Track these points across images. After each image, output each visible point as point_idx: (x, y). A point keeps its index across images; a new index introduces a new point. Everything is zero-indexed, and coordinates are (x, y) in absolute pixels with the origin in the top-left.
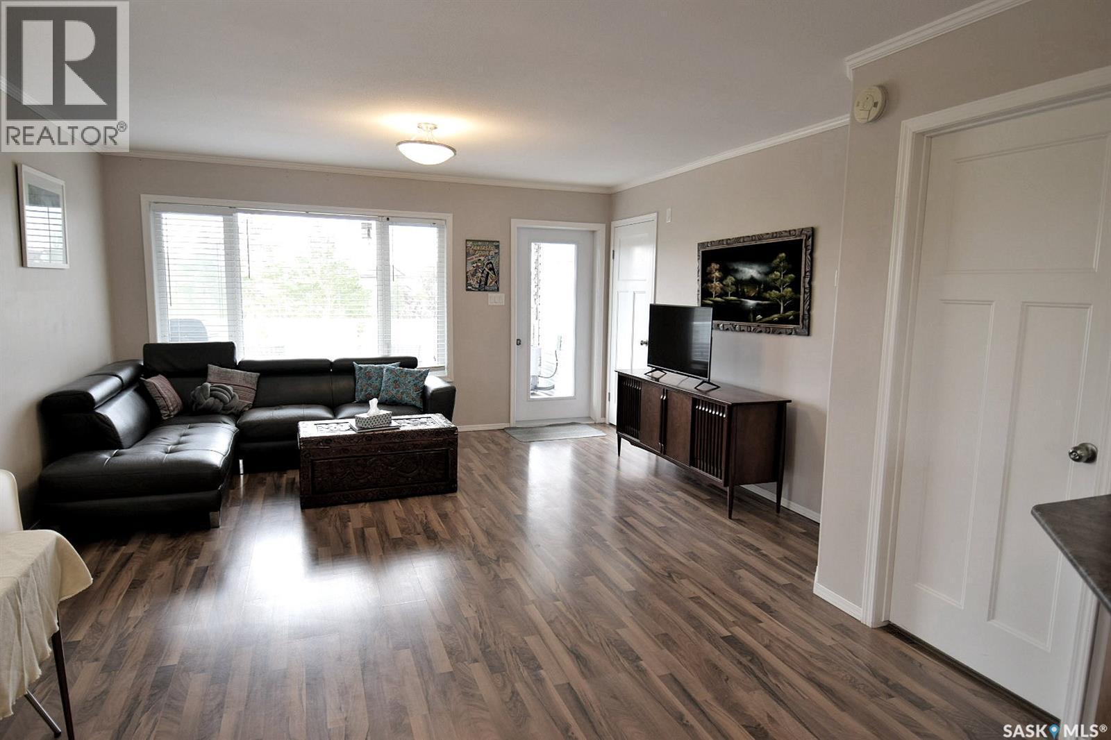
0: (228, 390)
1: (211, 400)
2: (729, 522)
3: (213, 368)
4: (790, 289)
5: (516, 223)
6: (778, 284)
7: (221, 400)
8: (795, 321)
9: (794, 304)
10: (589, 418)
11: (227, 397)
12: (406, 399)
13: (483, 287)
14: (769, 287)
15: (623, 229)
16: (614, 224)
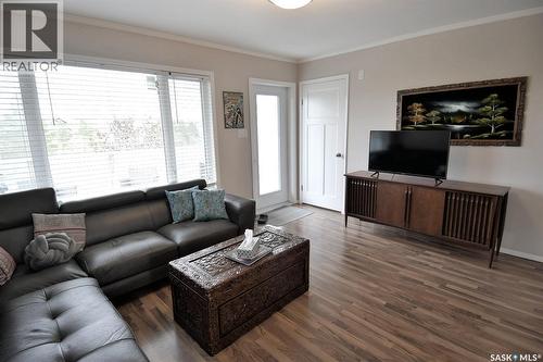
0: (63, 237)
1: (51, 253)
2: (490, 270)
3: (38, 217)
4: (501, 117)
5: (253, 81)
6: (489, 114)
7: (61, 250)
8: (509, 136)
9: (508, 127)
10: (288, 201)
11: (65, 246)
12: (218, 215)
13: (235, 125)
14: (477, 116)
15: (309, 86)
16: (301, 84)
